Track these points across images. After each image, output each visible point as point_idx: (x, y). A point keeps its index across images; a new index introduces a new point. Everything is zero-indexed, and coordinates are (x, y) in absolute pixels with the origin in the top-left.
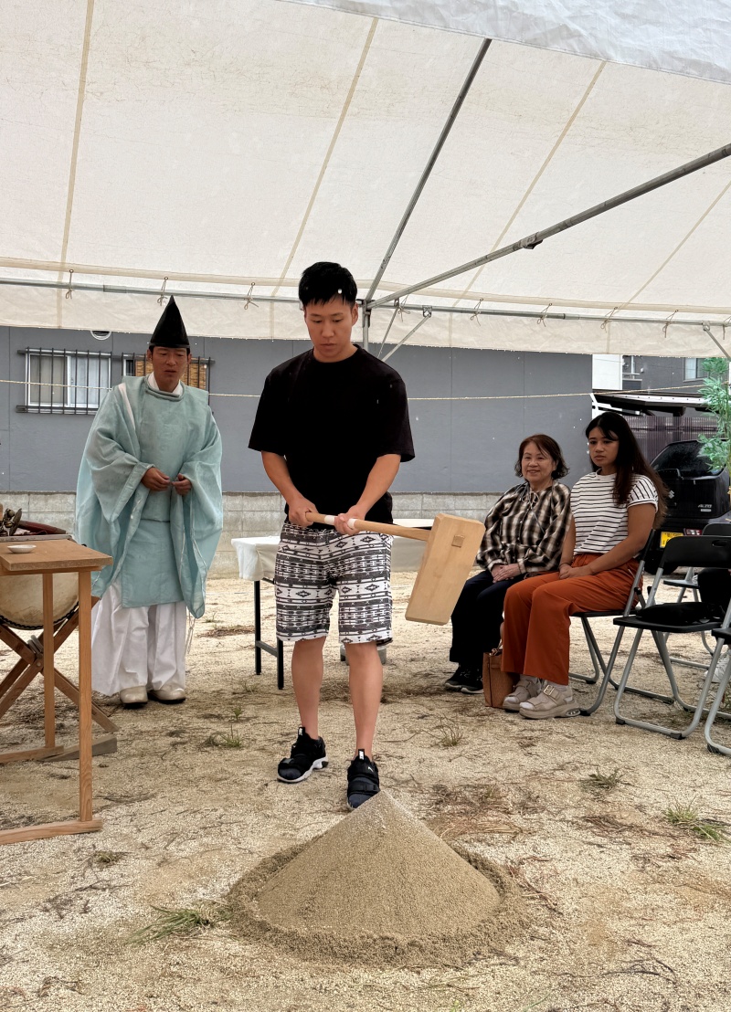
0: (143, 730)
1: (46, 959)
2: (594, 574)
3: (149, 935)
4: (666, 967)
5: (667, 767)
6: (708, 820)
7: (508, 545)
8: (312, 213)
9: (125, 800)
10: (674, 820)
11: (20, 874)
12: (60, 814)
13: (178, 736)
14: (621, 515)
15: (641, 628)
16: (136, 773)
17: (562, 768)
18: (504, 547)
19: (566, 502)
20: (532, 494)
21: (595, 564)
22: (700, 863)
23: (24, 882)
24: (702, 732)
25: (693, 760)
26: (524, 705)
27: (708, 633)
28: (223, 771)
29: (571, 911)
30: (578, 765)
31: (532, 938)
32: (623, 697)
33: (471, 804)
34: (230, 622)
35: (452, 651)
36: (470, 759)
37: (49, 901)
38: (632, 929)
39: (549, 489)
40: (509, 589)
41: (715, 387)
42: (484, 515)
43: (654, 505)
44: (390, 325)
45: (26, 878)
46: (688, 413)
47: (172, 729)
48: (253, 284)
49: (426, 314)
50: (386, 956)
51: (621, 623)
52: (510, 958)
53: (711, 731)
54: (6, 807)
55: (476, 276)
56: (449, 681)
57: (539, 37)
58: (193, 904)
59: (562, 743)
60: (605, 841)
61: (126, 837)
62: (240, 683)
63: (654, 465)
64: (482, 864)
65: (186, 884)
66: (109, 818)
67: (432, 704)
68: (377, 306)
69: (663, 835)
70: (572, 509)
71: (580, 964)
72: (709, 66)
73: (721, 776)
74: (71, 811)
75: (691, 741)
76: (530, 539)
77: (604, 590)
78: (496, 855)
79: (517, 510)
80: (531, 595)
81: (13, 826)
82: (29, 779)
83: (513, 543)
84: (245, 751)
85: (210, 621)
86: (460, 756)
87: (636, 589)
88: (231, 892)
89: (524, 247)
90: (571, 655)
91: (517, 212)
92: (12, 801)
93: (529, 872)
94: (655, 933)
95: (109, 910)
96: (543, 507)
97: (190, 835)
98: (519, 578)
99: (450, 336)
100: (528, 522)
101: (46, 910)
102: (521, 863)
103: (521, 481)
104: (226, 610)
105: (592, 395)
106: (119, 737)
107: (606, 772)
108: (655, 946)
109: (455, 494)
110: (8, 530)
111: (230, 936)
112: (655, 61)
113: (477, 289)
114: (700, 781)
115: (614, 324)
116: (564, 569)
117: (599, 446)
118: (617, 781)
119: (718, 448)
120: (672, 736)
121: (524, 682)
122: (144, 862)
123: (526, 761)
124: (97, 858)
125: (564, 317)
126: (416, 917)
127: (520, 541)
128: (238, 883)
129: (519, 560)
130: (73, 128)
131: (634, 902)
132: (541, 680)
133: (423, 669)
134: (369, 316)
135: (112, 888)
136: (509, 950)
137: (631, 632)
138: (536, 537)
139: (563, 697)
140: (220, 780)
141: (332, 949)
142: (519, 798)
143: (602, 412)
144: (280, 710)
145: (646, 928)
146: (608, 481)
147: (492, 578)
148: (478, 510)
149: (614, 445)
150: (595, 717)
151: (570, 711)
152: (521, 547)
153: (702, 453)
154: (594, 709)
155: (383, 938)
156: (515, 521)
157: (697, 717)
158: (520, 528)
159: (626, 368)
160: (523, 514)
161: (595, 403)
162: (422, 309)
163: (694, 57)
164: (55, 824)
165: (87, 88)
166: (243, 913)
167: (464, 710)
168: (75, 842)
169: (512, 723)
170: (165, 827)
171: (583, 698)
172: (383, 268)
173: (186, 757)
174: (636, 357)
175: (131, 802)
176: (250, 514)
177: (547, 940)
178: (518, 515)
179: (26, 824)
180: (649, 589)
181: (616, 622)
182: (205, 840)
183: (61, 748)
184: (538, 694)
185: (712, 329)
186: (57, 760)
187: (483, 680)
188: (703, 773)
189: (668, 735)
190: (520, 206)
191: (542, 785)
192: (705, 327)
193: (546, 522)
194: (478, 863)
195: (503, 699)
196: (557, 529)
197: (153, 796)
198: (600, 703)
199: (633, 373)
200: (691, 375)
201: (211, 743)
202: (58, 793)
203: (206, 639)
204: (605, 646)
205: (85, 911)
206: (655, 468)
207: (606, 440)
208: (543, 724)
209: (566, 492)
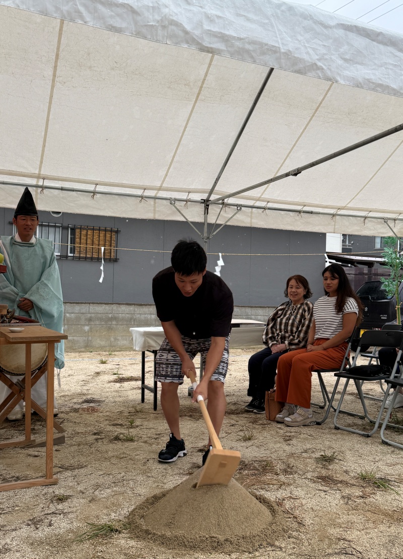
0: (79, 432)
1: (29, 550)
2: (325, 349)
3: (85, 537)
4: (358, 551)
5: (361, 451)
6: (381, 478)
7: (280, 334)
8: (178, 152)
9: (71, 468)
10: (364, 478)
11: (13, 507)
12: (34, 475)
13: (98, 435)
14: (339, 318)
15: (349, 378)
16: (76, 454)
17: (306, 451)
18: (278, 335)
19: (311, 311)
20: (293, 306)
21: (325, 344)
22: (376, 500)
23: (16, 511)
24: (379, 433)
25: (374, 448)
26: (287, 419)
27: (383, 381)
28: (124, 453)
29: (309, 524)
30: (314, 450)
31: (289, 537)
32: (338, 415)
33: (258, 470)
34: (127, 374)
35: (249, 390)
36: (257, 447)
37: (30, 520)
38: (341, 532)
39: (302, 304)
40: (280, 357)
41: (390, 252)
42: (267, 318)
43: (356, 313)
44: (219, 214)
45: (17, 508)
46: (376, 266)
47: (96, 431)
48: (145, 189)
49: (239, 208)
50: (212, 547)
51: (339, 376)
52: (278, 547)
53: (384, 433)
54: (4, 472)
55: (266, 189)
56: (247, 406)
57: (302, 68)
58: (109, 521)
59: (306, 439)
60: (328, 489)
61: (71, 487)
62: (133, 407)
63: (357, 293)
64: (264, 500)
65: (105, 511)
66: (62, 477)
67: (237, 419)
68: (212, 203)
69: (358, 486)
70: (314, 315)
71: (313, 550)
72: (388, 87)
73: (388, 456)
74: (40, 474)
75: (373, 438)
76: (292, 330)
77: (329, 358)
78: (271, 496)
79: (285, 315)
80: (292, 360)
81: (8, 481)
82: (17, 457)
83: (283, 333)
84: (136, 443)
85: (115, 374)
86: (253, 445)
87: (346, 358)
88: (130, 515)
89: (292, 175)
90: (312, 393)
91: (288, 156)
92: (7, 469)
93: (288, 505)
94: (352, 535)
95: (63, 525)
96: (299, 314)
97: (106, 486)
98: (286, 351)
99: (251, 221)
100: (291, 321)
101: (28, 525)
102: (284, 500)
103: (287, 300)
104: (124, 368)
105: (326, 255)
106: (66, 435)
107: (329, 453)
108: (352, 541)
109: (251, 307)
110: (7, 320)
111: (129, 538)
112: (360, 83)
113: (266, 196)
114: (377, 458)
115: (338, 217)
116: (309, 347)
117: (329, 281)
118: (335, 458)
119: (391, 285)
120: (363, 435)
121: (287, 407)
122: (81, 500)
123: (287, 448)
124: (56, 498)
125: (312, 213)
126: (229, 526)
127: (286, 332)
128: (134, 510)
129: (286, 342)
130: (48, 101)
131: (342, 519)
132: (296, 406)
133: (233, 400)
134: (208, 209)
135: (65, 514)
136: (277, 543)
137: (343, 380)
138: (295, 329)
139: (307, 414)
140: (123, 458)
141: (184, 543)
142: (283, 467)
143: (330, 264)
144: (155, 422)
145: (348, 532)
146: (333, 300)
147: (271, 352)
148: (264, 316)
149: (336, 282)
150: (324, 426)
151: (310, 422)
152: (287, 335)
153: (382, 288)
154: (323, 421)
155: (211, 537)
156: (284, 321)
157: (377, 425)
158: (286, 324)
159: (344, 241)
160: (288, 317)
161: (327, 259)
162: (237, 206)
163: (380, 82)
164: (32, 480)
165: (56, 79)
166: (136, 526)
167: (254, 422)
168: (43, 490)
169: (280, 428)
170: (93, 482)
171: (317, 416)
172: (216, 183)
173: (103, 446)
174: (349, 235)
175: (73, 469)
176: (139, 316)
177: (297, 538)
178: (285, 318)
179: (16, 481)
180: (353, 358)
181: (335, 375)
182: (115, 489)
183: (35, 440)
184: (294, 414)
185: (389, 222)
186: (32, 447)
187: (265, 406)
188: (379, 454)
189: (361, 435)
190: (290, 153)
191: (295, 460)
192: (385, 220)
193: (300, 321)
194: (262, 500)
195: (276, 416)
196: (306, 325)
197: (85, 466)
198: (327, 418)
199: (347, 244)
200: (378, 246)
201: (117, 438)
202: (33, 465)
203: (113, 384)
204: (329, 389)
205: (50, 525)
206: (358, 295)
207: (332, 278)
208: (296, 429)
209: (311, 306)
